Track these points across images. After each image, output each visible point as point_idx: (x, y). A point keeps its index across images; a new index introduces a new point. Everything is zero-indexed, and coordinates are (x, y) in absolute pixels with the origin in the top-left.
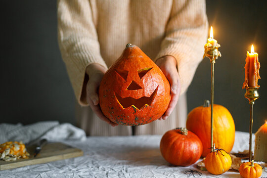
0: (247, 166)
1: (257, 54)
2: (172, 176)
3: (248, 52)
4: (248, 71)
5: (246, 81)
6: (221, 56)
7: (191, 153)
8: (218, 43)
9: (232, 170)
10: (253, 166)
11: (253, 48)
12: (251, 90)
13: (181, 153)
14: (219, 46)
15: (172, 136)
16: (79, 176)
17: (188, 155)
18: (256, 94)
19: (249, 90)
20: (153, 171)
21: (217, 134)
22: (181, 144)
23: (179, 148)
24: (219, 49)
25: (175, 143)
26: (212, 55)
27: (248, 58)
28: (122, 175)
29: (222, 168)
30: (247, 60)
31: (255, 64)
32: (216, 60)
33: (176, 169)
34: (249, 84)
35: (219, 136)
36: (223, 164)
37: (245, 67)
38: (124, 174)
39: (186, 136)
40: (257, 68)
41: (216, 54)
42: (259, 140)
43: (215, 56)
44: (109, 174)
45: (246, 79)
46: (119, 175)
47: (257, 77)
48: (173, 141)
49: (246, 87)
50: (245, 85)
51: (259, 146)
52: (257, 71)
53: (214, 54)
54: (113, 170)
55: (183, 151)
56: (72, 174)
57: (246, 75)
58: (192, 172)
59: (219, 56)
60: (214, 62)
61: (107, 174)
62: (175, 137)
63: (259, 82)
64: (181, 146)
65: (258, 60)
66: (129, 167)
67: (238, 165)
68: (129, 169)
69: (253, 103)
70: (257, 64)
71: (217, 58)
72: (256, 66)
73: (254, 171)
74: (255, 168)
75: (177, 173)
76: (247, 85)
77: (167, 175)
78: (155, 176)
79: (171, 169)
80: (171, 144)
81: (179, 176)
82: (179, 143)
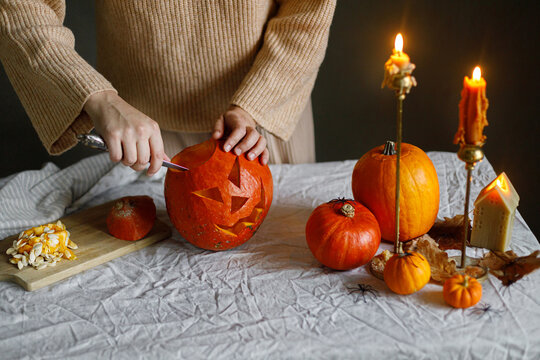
0: (455, 287)
2: (328, 299)
3: (467, 79)
4: (466, 112)
5: (461, 132)
6: (415, 84)
8: (412, 61)
10: (467, 285)
11: (477, 73)
12: (470, 149)
14: (413, 66)
15: (327, 224)
16: (169, 304)
18: (479, 155)
19: (466, 149)
20: (294, 286)
21: (407, 208)
22: (343, 238)
23: (341, 245)
24: (414, 74)
25: (331, 238)
26: (399, 87)
27: (466, 90)
28: (242, 300)
29: (412, 286)
30: (463, 94)
31: (479, 101)
32: (406, 94)
33: (335, 277)
34: (465, 136)
35: (411, 211)
36: (415, 281)
37: (461, 105)
38: (245, 299)
39: (352, 220)
40: (483, 109)
41: (407, 85)
42: (482, 213)
43: (405, 88)
44: (219, 298)
45: (462, 129)
46: (237, 301)
47: (482, 120)
48: (329, 234)
49: (460, 141)
50: (459, 139)
51: (481, 223)
52: (482, 114)
53: (402, 85)
54: (225, 283)
55: (347, 252)
56: (157, 301)
57: (462, 122)
59: (412, 87)
60: (403, 97)
61: (217, 296)
62: (333, 224)
63: (485, 131)
64: (343, 243)
65: (484, 95)
66: (254, 274)
67: (442, 267)
70: (483, 102)
71: (408, 91)
72: (479, 107)
73: (468, 296)
74: (469, 290)
75: (336, 292)
76: (463, 140)
77: (319, 297)
78: (298, 301)
79: (325, 278)
80: (325, 239)
81: (339, 300)
82: (340, 237)
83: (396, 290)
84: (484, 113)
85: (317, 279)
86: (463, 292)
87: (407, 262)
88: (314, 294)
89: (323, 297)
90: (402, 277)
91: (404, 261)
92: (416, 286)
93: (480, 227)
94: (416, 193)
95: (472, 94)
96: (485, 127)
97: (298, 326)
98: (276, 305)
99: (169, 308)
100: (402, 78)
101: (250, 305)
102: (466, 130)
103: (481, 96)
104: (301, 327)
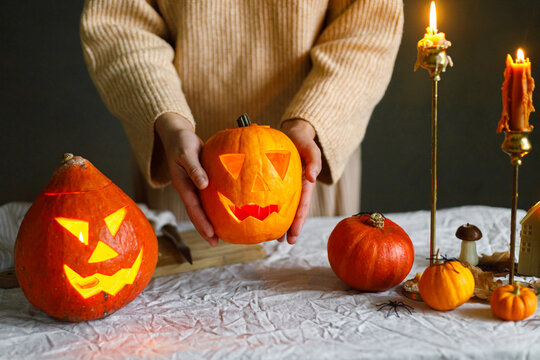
0: (506, 295)
1: (527, 64)
2: (353, 314)
3: (510, 58)
4: (509, 96)
5: (505, 117)
6: (452, 64)
7: (393, 265)
8: (447, 38)
9: (474, 299)
10: (519, 293)
12: (515, 136)
13: (371, 266)
14: (449, 44)
15: (353, 232)
17: (386, 270)
18: (526, 144)
19: (511, 136)
20: (313, 305)
22: (371, 246)
23: (368, 255)
24: (448, 51)
25: (358, 247)
26: (435, 64)
27: (509, 70)
28: (251, 315)
29: (455, 298)
30: (507, 74)
31: (524, 81)
32: (441, 74)
33: (361, 297)
34: (510, 123)
36: (457, 289)
37: (504, 88)
38: (255, 314)
39: (382, 230)
40: (529, 90)
41: (443, 62)
42: (530, 233)
43: (441, 66)
44: (224, 314)
45: (505, 113)
46: (245, 316)
47: (527, 109)
48: (355, 242)
49: (505, 129)
50: (503, 126)
51: (529, 245)
52: (528, 97)
53: (438, 62)
54: (232, 302)
55: (376, 262)
56: (150, 316)
57: (505, 106)
58: (394, 305)
59: (448, 65)
60: (438, 78)
61: (221, 313)
62: (358, 233)
63: (533, 119)
64: (372, 253)
65: (530, 73)
66: (266, 295)
67: (487, 287)
68: (265, 300)
69: (520, 162)
70: (529, 82)
71: (444, 70)
72: (525, 87)
73: (521, 304)
74: (522, 298)
75: (363, 309)
76: (507, 127)
77: (343, 313)
78: (318, 316)
79: (350, 299)
80: (350, 247)
81: (367, 315)
82: (367, 245)
83: (435, 302)
84: (531, 96)
85: (341, 299)
86: (515, 300)
87: (447, 269)
88: (336, 311)
89: (347, 313)
90: (442, 285)
91: (442, 267)
92: (459, 297)
93: (529, 250)
95: (517, 75)
96: (532, 113)
97: (318, 335)
98: (291, 320)
99: (164, 322)
100: (436, 54)
101: (261, 320)
102: (510, 114)
103: (527, 74)
104: (322, 336)
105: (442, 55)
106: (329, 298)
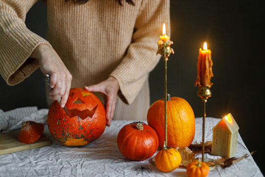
0: (193, 166)
1: (209, 51)
2: (122, 172)
3: (201, 49)
4: (201, 68)
5: (198, 79)
6: (173, 53)
7: (144, 149)
8: (171, 40)
9: (180, 167)
10: (200, 166)
11: (205, 45)
12: (203, 88)
13: (134, 149)
14: (172, 43)
15: (126, 132)
16: (35, 170)
17: (141, 151)
18: (208, 92)
19: (202, 88)
20: (106, 166)
22: (134, 139)
24: (171, 46)
25: (128, 140)
29: (169, 166)
30: (199, 57)
31: (207, 62)
32: (168, 58)
33: (130, 163)
34: (201, 82)
35: (176, 131)
37: (198, 65)
38: (76, 170)
39: (142, 131)
40: (210, 66)
41: (168, 52)
42: (217, 134)
43: (167, 54)
45: (198, 77)
46: (72, 170)
47: (209, 75)
48: (127, 137)
49: (198, 85)
50: (197, 83)
51: (216, 140)
52: (209, 69)
53: (165, 52)
54: (69, 163)
55: (136, 147)
57: (198, 73)
58: (142, 168)
59: (171, 53)
60: (167, 59)
61: (62, 168)
62: (129, 132)
63: (212, 80)
64: (134, 143)
65: (210, 58)
66: (87, 160)
67: (191, 161)
68: (86, 163)
69: (206, 101)
70: (209, 62)
71: (169, 56)
72: (207, 64)
73: (199, 172)
74: (201, 168)
75: (129, 169)
76: (199, 84)
77: (118, 171)
78: (105, 172)
79: (125, 164)
80: (125, 140)
81: (128, 173)
82: (132, 139)
83: (160, 168)
84: (211, 69)
85: (120, 164)
86: (197, 170)
87: (167, 152)
88: (115, 170)
89: (120, 171)
90: (163, 160)
91: (165, 151)
92: (171, 166)
93: (216, 143)
94: (179, 120)
95: (204, 57)
96: (212, 77)
98: (92, 173)
99: (34, 172)
100: (166, 47)
101: (78, 172)
102: (201, 78)
103: (208, 59)
105: (168, 48)
106: (116, 163)
